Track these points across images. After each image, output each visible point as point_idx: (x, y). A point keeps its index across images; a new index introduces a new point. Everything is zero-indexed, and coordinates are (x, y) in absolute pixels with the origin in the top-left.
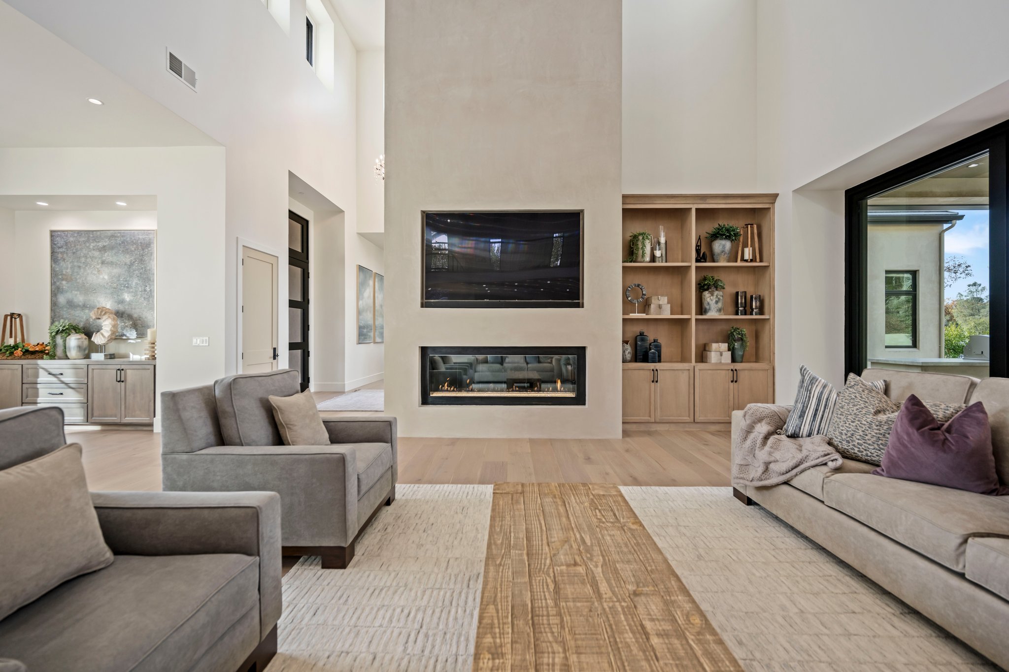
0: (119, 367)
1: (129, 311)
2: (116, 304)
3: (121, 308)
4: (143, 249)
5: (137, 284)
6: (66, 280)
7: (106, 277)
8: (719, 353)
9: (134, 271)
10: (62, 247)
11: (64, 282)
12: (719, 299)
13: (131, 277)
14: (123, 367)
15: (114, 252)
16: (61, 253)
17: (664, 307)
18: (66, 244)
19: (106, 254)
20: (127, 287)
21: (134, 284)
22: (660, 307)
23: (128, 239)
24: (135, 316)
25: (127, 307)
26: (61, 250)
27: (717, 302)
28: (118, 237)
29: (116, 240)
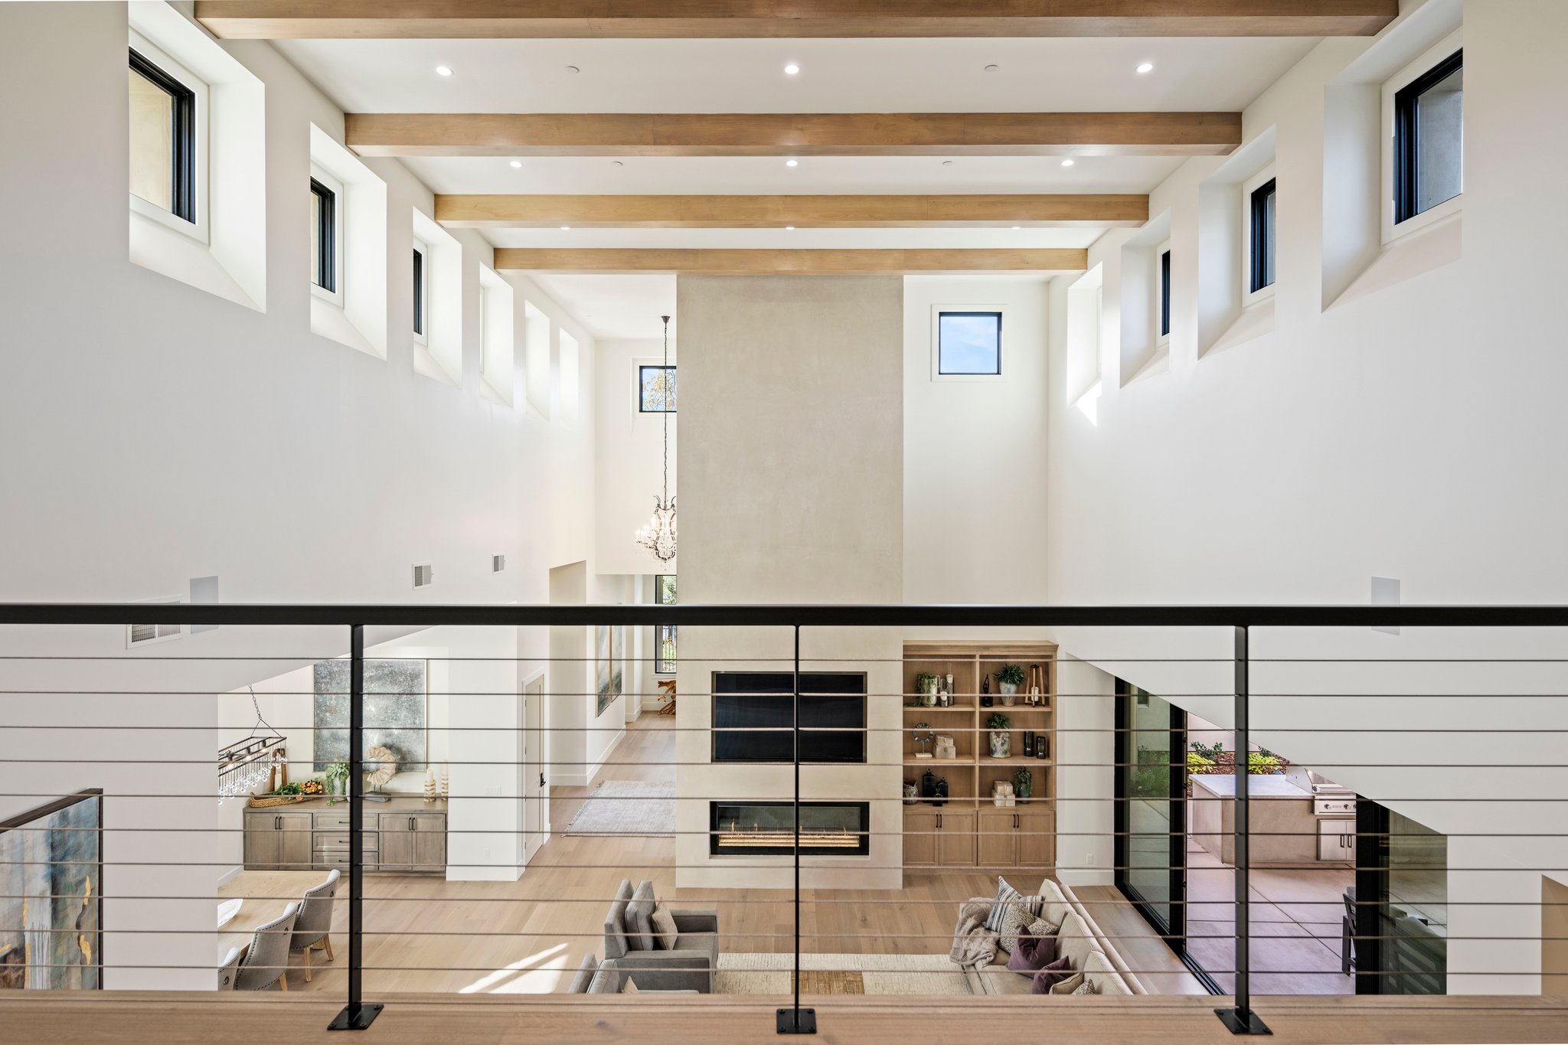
0: (410, 816)
1: (397, 744)
2: (384, 737)
3: (389, 741)
4: (412, 681)
5: (406, 716)
6: (330, 711)
7: (373, 709)
8: (1004, 796)
9: (402, 703)
10: (326, 677)
11: (328, 714)
12: (1005, 741)
13: (399, 709)
14: (414, 816)
15: (381, 682)
16: (325, 683)
17: (949, 750)
18: (330, 674)
19: (373, 685)
20: (396, 720)
21: (403, 716)
22: (945, 750)
23: (396, 670)
24: (404, 749)
25: (395, 740)
26: (324, 680)
27: (1003, 744)
28: (386, 667)
29: (383, 670)
